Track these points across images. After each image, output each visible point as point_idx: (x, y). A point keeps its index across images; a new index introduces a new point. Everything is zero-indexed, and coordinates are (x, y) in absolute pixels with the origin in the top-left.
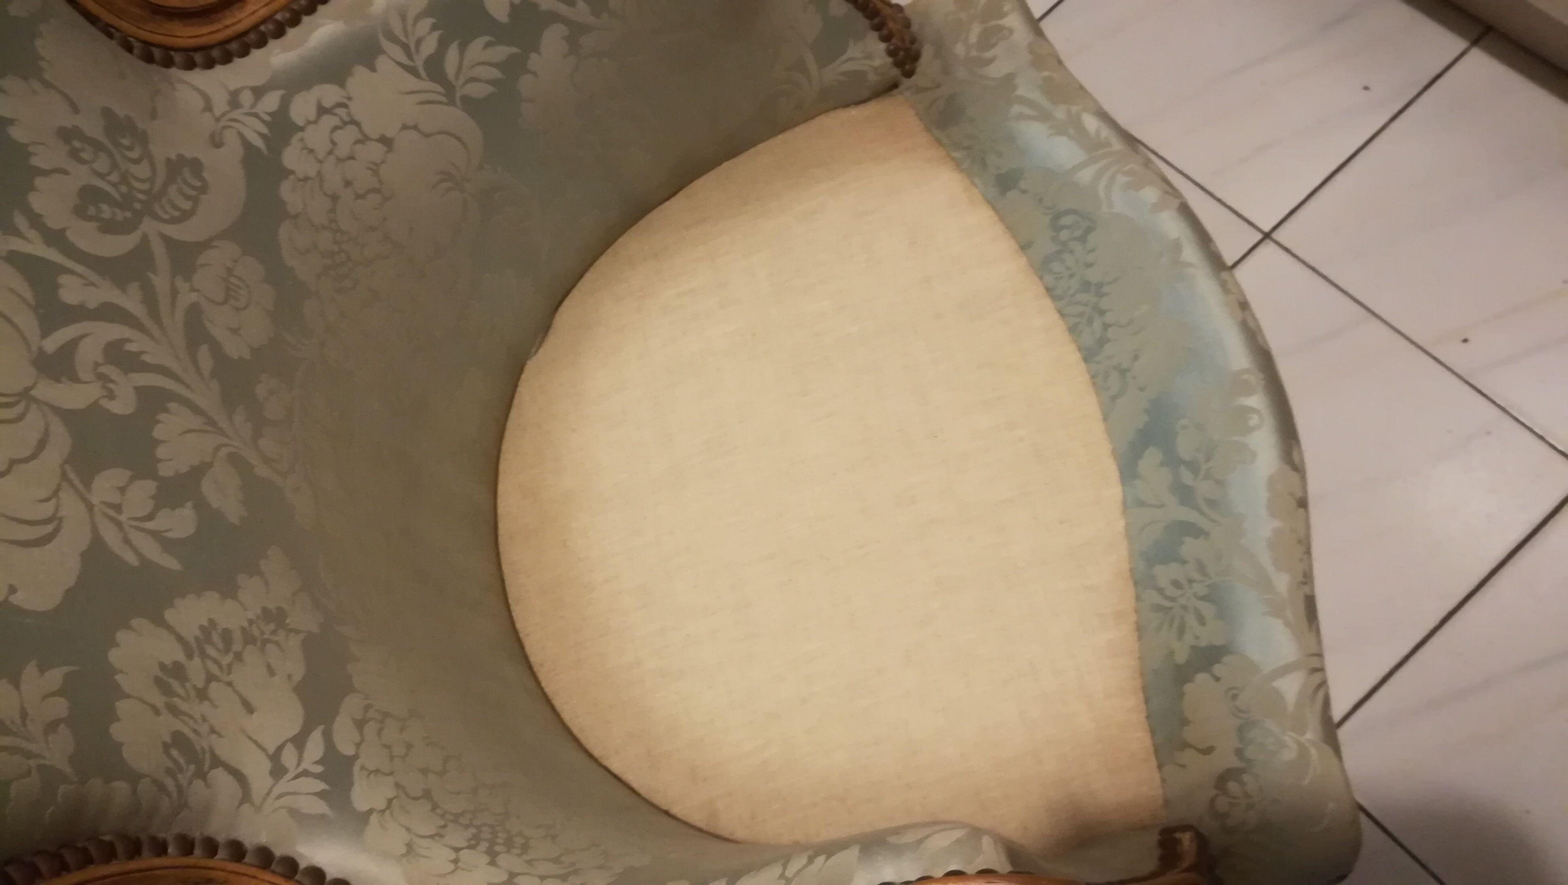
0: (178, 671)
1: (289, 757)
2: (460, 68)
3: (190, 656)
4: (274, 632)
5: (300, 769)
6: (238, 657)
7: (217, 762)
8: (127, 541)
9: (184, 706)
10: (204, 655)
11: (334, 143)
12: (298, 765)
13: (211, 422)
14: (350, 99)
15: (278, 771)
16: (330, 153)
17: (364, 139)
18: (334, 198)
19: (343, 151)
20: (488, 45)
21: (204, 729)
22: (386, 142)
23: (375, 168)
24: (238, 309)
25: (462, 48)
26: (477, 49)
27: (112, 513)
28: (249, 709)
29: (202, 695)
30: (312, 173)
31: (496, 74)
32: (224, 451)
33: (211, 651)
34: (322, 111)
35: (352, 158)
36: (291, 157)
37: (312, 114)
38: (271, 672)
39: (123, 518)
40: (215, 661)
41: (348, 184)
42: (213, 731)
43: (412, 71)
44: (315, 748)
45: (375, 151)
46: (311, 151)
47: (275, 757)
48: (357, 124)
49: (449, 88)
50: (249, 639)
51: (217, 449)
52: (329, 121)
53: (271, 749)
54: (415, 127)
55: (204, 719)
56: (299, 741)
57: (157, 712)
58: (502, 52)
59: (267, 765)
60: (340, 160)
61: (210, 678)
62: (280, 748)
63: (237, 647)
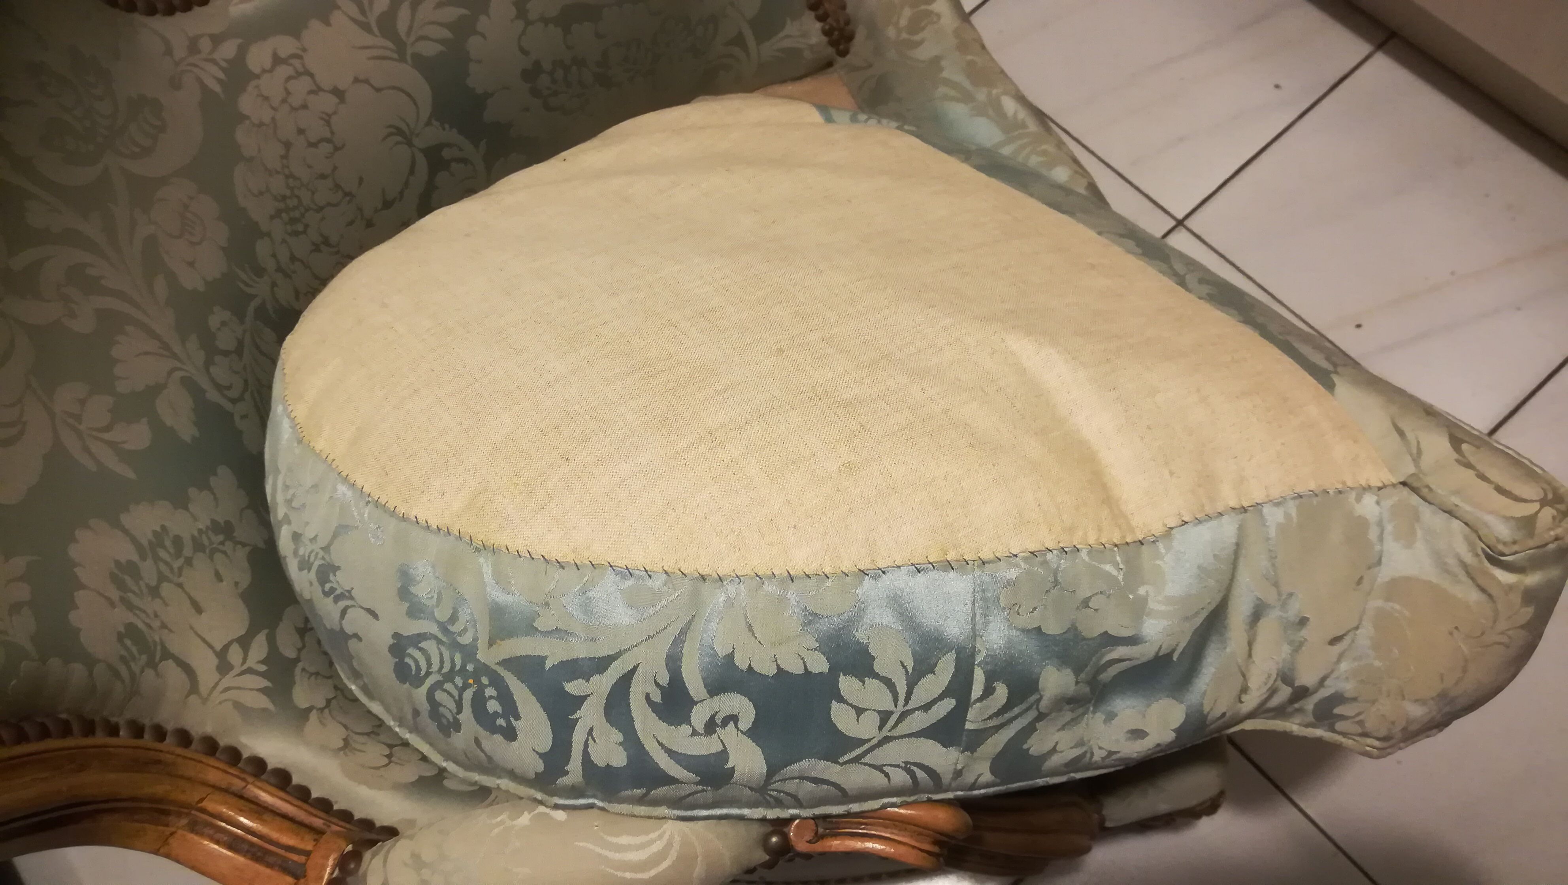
0: (132, 569)
1: (235, 655)
2: (410, 28)
3: (143, 558)
4: (222, 543)
5: (245, 667)
6: (189, 562)
7: (167, 655)
8: (87, 450)
9: (136, 601)
10: (157, 559)
11: (288, 93)
12: (244, 663)
13: (166, 346)
14: (304, 50)
15: (224, 667)
16: (284, 101)
17: (317, 90)
18: (288, 145)
19: (296, 101)
20: (439, 5)
21: (156, 624)
22: (338, 93)
23: (327, 118)
24: (193, 244)
25: (414, 7)
26: (428, 9)
27: (71, 421)
28: (199, 610)
29: (155, 592)
30: (267, 119)
31: (446, 34)
32: (178, 374)
33: (162, 554)
34: (277, 60)
35: (305, 107)
36: (247, 103)
37: (268, 65)
38: (219, 577)
39: (82, 427)
40: (167, 563)
41: (301, 131)
42: (164, 626)
43: (366, 27)
44: (259, 649)
45: (328, 102)
46: (266, 98)
47: (222, 654)
48: (312, 76)
49: (400, 47)
50: (198, 547)
51: (170, 373)
52: (283, 71)
53: (218, 647)
54: (366, 81)
55: (156, 616)
56: (244, 642)
57: (113, 605)
58: (452, 13)
59: (214, 661)
60: (294, 109)
61: (162, 578)
62: (226, 648)
63: (187, 551)
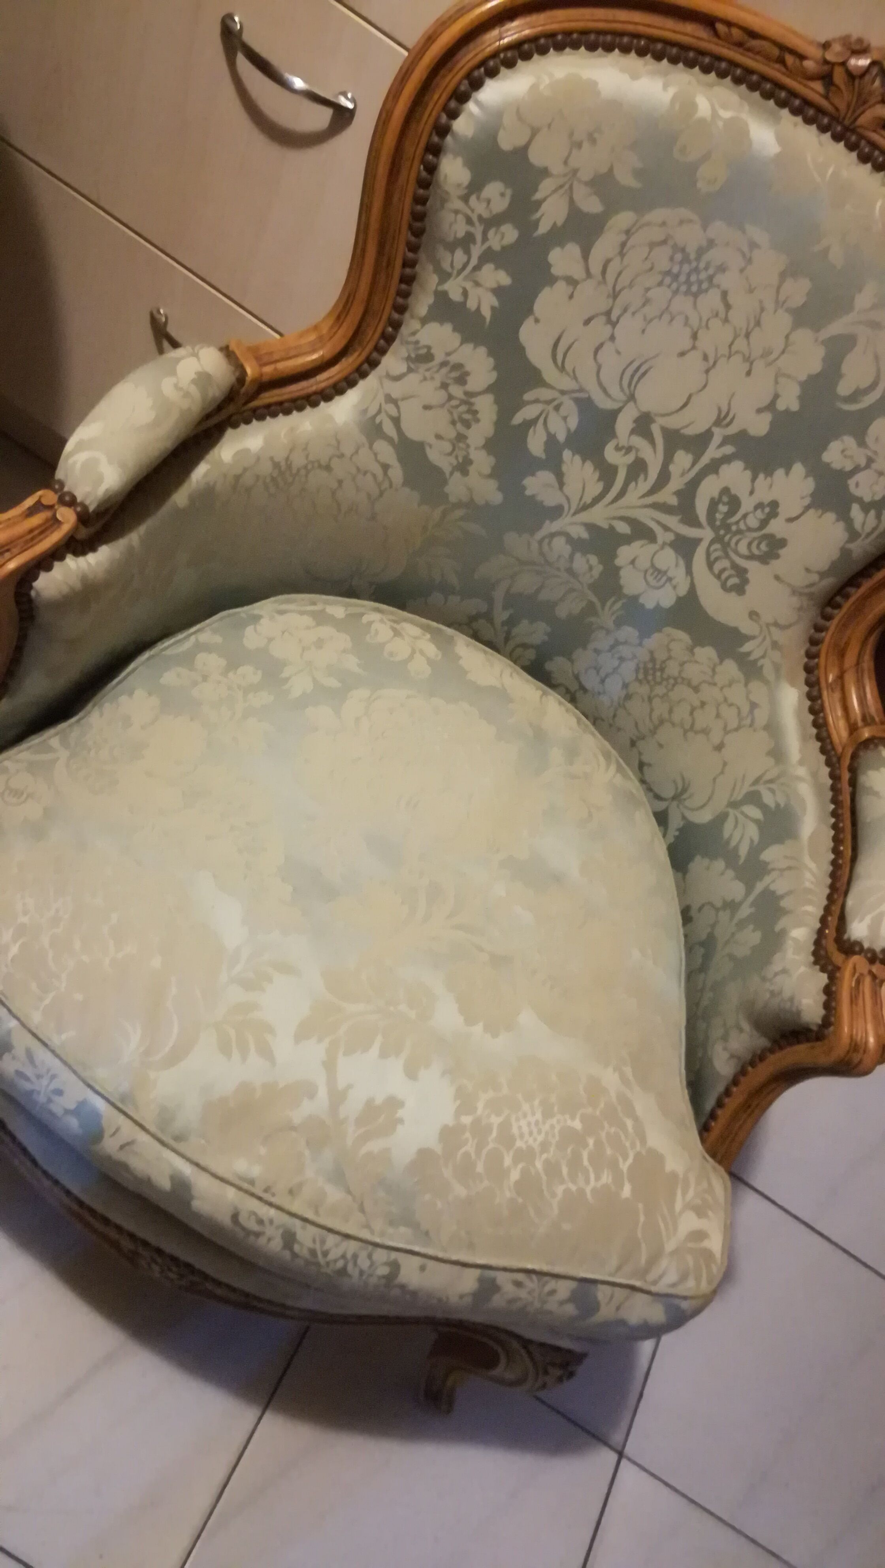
0: (462, 380)
1: (391, 409)
2: (747, 816)
3: (466, 393)
4: (457, 457)
5: (383, 410)
6: (453, 423)
7: (410, 370)
8: (537, 401)
9: (444, 370)
10: (463, 402)
11: (731, 705)
12: (386, 412)
13: (585, 508)
14: (755, 731)
15: (389, 399)
16: (726, 700)
17: (726, 731)
18: (696, 689)
19: (725, 710)
20: (752, 841)
21: (428, 374)
22: (719, 748)
23: (706, 731)
24: (646, 572)
25: (757, 822)
26: (753, 832)
27: (555, 403)
28: (427, 407)
29: (444, 386)
30: (717, 679)
31: (733, 843)
32: (566, 507)
33: (463, 408)
34: (754, 706)
35: (718, 716)
36: (730, 668)
37: (753, 698)
38: (438, 437)
39: (550, 408)
40: (457, 407)
41: (703, 704)
42: (425, 379)
43: (756, 782)
44: (389, 428)
45: (716, 739)
46: (730, 685)
47: (395, 402)
48: (737, 730)
49: (734, 805)
50: (461, 437)
51: (568, 499)
52: (746, 709)
53: (400, 403)
54: (722, 773)
55: (432, 378)
56: (396, 421)
57: (448, 354)
58: (743, 851)
59: (394, 395)
60: (718, 706)
61: (450, 397)
62: (398, 407)
63: (459, 426)
